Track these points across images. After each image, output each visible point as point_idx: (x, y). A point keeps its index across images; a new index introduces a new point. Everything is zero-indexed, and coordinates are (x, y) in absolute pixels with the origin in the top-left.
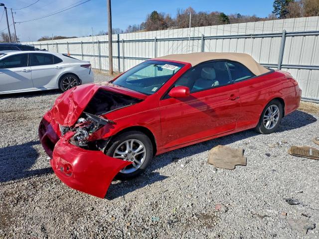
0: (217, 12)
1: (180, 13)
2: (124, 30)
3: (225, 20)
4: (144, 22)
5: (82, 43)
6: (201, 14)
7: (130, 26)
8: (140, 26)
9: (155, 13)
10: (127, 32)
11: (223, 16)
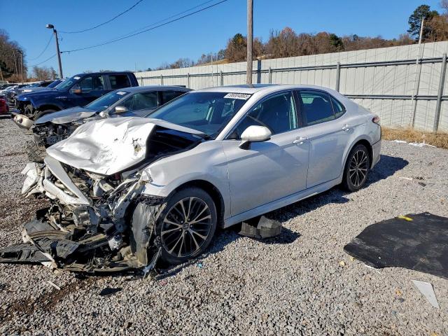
0: (325, 33)
1: (275, 36)
2: (196, 62)
3: (337, 44)
4: (224, 49)
5: (190, 76)
6: (304, 37)
7: (204, 56)
8: (217, 55)
9: (239, 36)
10: (200, 63)
11: (335, 38)
